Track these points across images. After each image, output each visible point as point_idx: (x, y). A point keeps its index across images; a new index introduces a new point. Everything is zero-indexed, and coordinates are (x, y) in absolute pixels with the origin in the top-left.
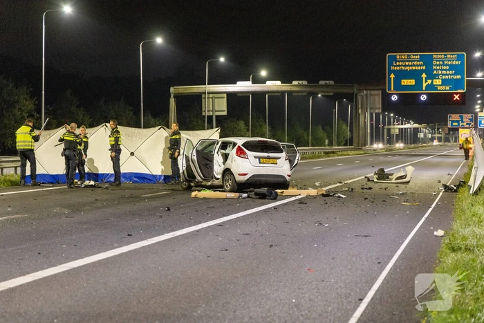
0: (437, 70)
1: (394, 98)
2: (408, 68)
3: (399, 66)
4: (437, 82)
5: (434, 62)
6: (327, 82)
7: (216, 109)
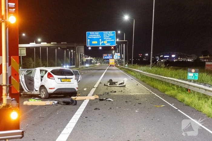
0: (105, 38)
1: (90, 48)
2: (95, 37)
3: (91, 36)
4: (105, 42)
5: (104, 35)
6: (64, 43)
7: (22, 53)
